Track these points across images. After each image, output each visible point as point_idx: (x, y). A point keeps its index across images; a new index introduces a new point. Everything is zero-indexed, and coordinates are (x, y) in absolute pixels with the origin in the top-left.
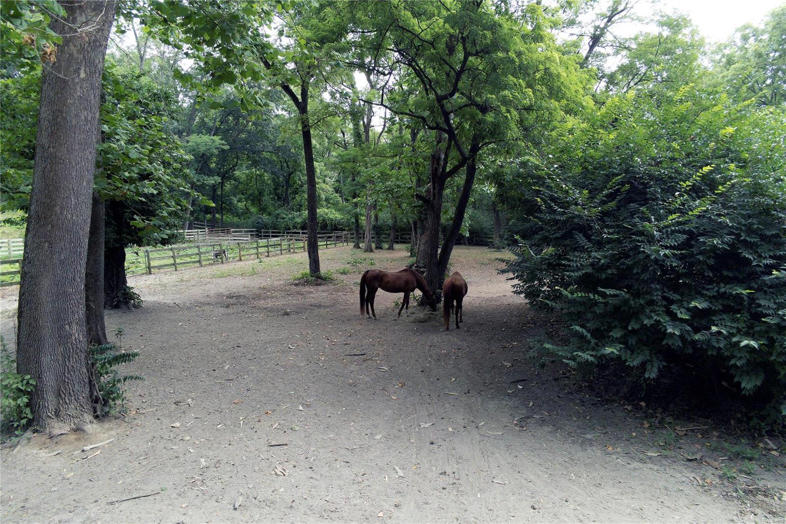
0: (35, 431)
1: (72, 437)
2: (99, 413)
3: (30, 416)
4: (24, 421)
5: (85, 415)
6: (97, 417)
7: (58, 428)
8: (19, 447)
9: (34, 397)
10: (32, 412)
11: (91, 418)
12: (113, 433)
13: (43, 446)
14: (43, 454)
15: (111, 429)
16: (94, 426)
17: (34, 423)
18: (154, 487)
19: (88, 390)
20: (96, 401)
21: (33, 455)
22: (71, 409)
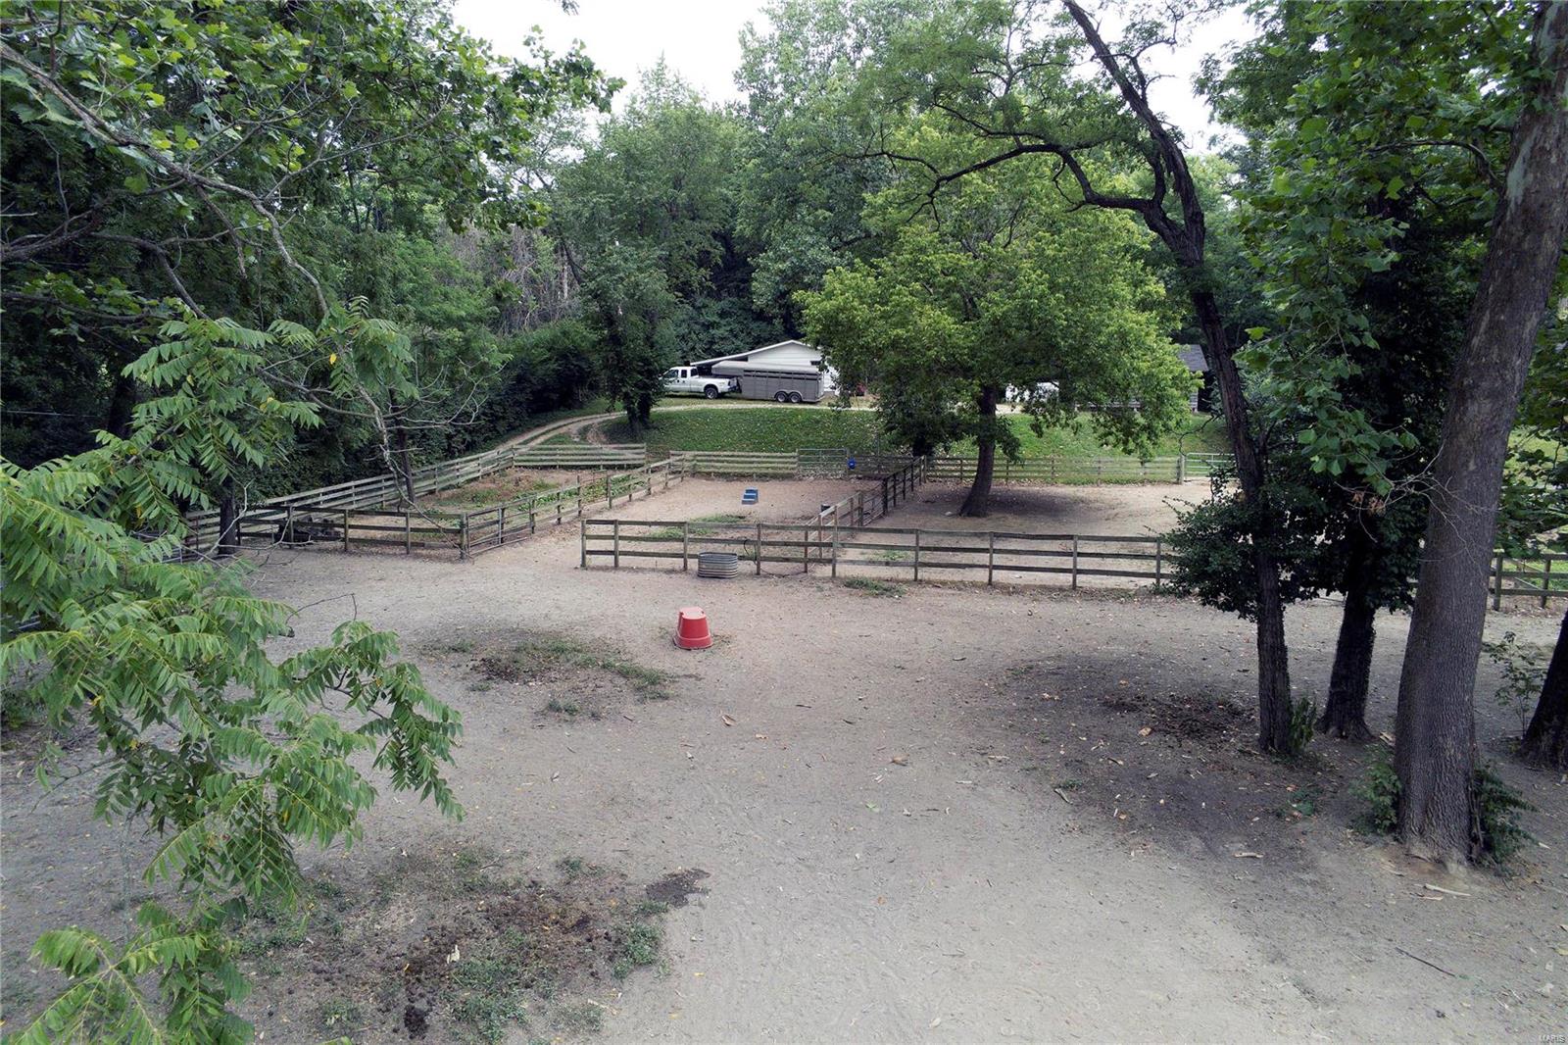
0: (1396, 839)
1: (1428, 867)
2: (1473, 856)
3: (1395, 821)
4: (1387, 823)
5: (1454, 850)
6: (1470, 859)
7: (1419, 849)
8: (1373, 847)
9: (1399, 801)
10: (1397, 815)
11: (1462, 857)
12: (1477, 889)
13: (1394, 859)
14: (1389, 867)
15: (1479, 883)
16: (1461, 868)
17: (1396, 829)
18: (1456, 967)
19: (1465, 822)
20: (1475, 839)
21: (1379, 863)
22: (1437, 834)
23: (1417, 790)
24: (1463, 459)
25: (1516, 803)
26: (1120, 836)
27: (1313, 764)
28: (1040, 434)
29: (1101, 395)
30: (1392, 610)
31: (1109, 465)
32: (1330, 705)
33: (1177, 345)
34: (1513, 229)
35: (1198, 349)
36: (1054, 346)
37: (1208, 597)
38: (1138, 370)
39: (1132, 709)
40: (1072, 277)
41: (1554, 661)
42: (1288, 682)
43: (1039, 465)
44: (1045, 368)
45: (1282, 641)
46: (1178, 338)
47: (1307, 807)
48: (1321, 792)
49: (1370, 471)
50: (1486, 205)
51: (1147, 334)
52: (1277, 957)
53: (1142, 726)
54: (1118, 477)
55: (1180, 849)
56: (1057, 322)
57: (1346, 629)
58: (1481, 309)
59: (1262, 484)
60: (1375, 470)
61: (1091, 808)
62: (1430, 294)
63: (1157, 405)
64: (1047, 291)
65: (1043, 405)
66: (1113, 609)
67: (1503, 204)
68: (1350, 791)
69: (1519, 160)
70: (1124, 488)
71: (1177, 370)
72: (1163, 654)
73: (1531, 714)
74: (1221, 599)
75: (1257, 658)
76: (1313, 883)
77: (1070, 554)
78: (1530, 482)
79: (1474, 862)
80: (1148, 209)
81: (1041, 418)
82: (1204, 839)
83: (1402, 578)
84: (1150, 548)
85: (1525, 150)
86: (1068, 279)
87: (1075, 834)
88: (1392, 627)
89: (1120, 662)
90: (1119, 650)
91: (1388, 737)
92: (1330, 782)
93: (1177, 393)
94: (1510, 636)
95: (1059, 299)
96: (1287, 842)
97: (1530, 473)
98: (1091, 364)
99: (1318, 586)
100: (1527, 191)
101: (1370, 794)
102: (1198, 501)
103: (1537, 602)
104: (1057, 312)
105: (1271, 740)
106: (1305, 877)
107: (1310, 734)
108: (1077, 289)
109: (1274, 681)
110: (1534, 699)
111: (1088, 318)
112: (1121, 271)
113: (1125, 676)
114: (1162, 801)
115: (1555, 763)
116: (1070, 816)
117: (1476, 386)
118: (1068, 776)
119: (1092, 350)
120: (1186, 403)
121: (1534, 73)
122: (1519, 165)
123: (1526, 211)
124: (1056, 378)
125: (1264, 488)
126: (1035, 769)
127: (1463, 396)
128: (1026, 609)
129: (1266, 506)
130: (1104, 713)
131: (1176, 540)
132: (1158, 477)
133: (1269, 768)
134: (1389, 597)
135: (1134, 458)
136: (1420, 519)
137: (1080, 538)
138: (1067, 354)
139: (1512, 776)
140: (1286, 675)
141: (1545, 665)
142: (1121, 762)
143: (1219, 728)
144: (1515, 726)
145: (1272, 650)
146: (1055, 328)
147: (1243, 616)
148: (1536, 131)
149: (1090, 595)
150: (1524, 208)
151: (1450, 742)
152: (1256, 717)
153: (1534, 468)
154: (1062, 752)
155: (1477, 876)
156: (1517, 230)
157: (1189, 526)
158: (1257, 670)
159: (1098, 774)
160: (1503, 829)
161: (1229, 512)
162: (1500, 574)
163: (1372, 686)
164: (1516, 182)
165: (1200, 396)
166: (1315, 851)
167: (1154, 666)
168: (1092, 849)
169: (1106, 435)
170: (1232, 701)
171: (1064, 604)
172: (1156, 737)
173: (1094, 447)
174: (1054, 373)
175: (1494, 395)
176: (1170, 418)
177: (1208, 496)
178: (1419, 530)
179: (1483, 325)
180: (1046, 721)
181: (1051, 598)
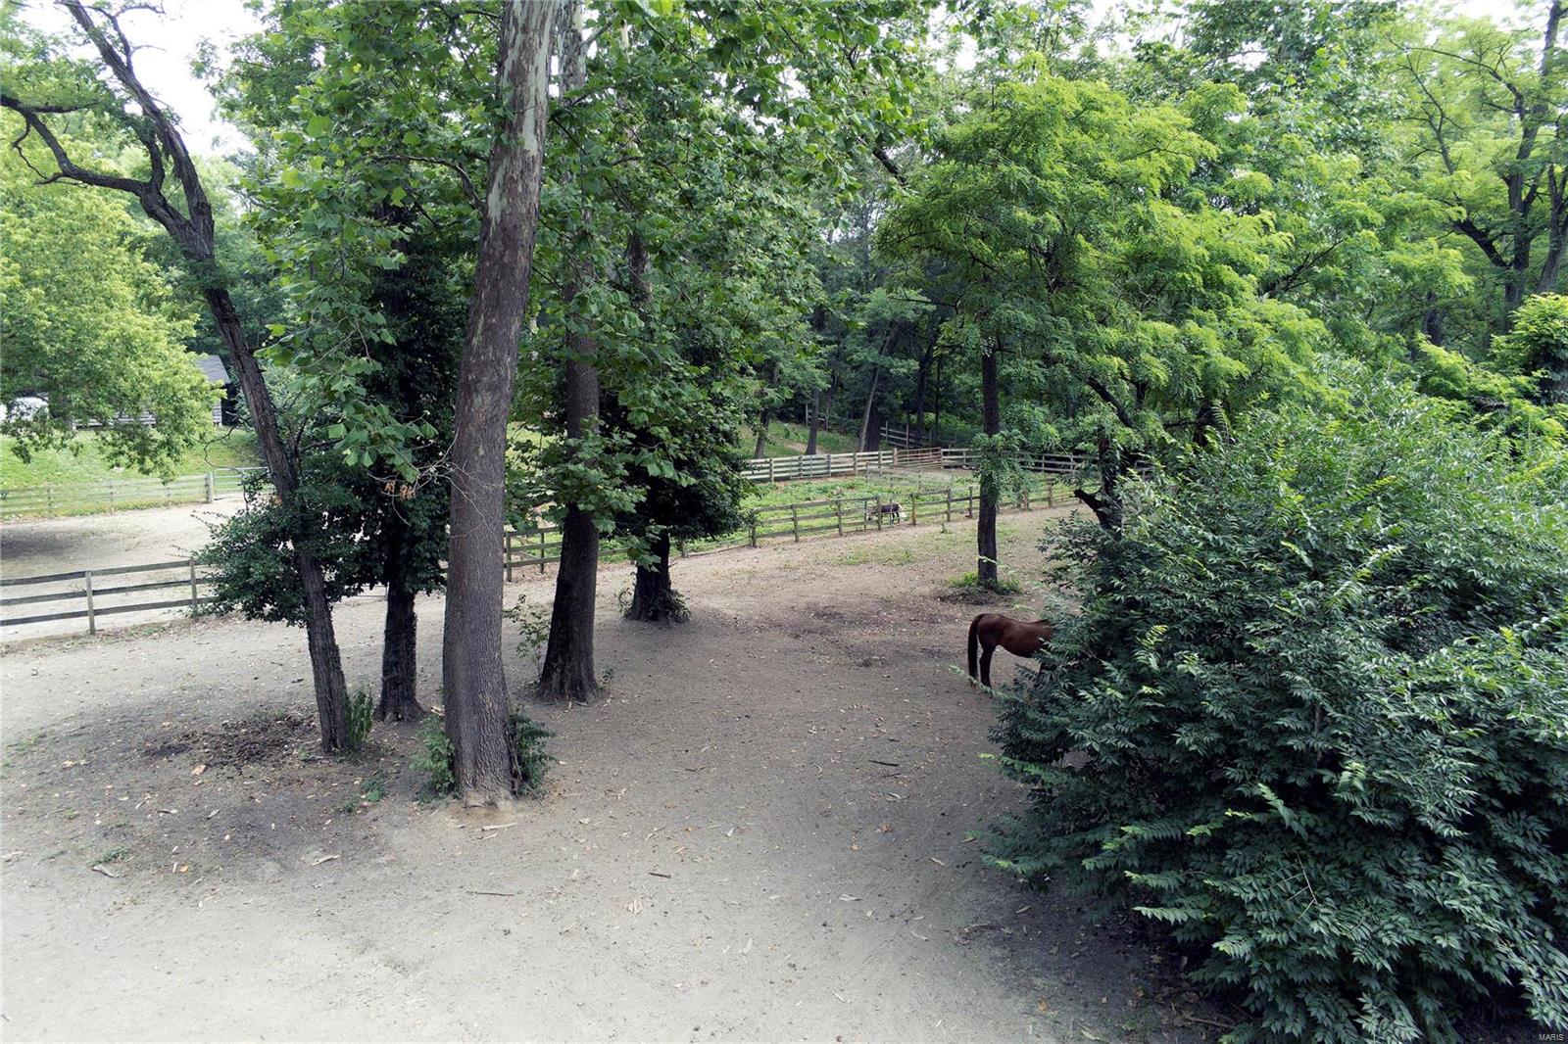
0: (455, 797)
1: (483, 811)
2: (516, 789)
3: (452, 781)
4: (446, 784)
5: (501, 790)
6: (514, 793)
7: (475, 799)
8: (437, 810)
9: (453, 763)
10: (453, 775)
11: (508, 793)
12: (521, 815)
13: (456, 814)
14: (452, 824)
15: (522, 810)
16: (508, 803)
17: (453, 788)
18: (513, 888)
19: (506, 762)
20: (515, 775)
21: (444, 822)
22: (487, 781)
23: (467, 747)
24: (474, 445)
25: (541, 734)
26: (183, 891)
27: (376, 751)
28: (27, 459)
29: (105, 408)
30: (429, 592)
31: (124, 490)
32: (384, 693)
33: (193, 353)
34: (495, 244)
35: (216, 360)
36: (37, 352)
37: (253, 612)
38: (149, 380)
39: (180, 750)
40: (53, 269)
41: (554, 613)
42: (343, 680)
43: (29, 497)
44: (27, 376)
45: (333, 640)
46: (194, 346)
47: (373, 795)
48: (386, 776)
49: (398, 461)
50: (473, 222)
51: (156, 340)
52: (366, 946)
53: (194, 765)
54: (136, 502)
55: (253, 879)
56: (36, 322)
57: (390, 616)
58: (477, 313)
59: (297, 487)
60: (402, 459)
61: (144, 873)
62: (434, 304)
63: (175, 417)
64: (19, 284)
65: (28, 424)
66: (145, 647)
67: (485, 221)
68: (411, 766)
69: (495, 186)
70: (145, 513)
71: (195, 380)
72: (209, 683)
73: (543, 660)
74: (268, 608)
75: (310, 666)
76: (390, 863)
77: (83, 594)
78: (524, 467)
79: (517, 794)
80: (146, 193)
81: (26, 440)
82: (279, 861)
83: (434, 561)
84: (183, 573)
85: (499, 176)
86: (48, 271)
87: (126, 909)
88: (430, 610)
89: (160, 703)
90: (158, 690)
91: (438, 709)
92: (393, 764)
93: (197, 404)
94: (522, 598)
95: (36, 295)
96: (360, 833)
97: (523, 460)
98: (88, 373)
99: (362, 581)
100: (503, 211)
101: (429, 763)
102: (232, 513)
103: (537, 569)
104: (36, 310)
105: (333, 740)
106: (382, 860)
107: (370, 725)
108: (61, 284)
109: (329, 682)
110: (545, 645)
111: (80, 318)
112: (118, 267)
113: (169, 716)
114: (227, 837)
115: (563, 694)
116: (118, 891)
117: (478, 381)
118: (109, 846)
119: (88, 355)
120: (209, 415)
121: (499, 112)
122: (495, 189)
123: (504, 230)
124: (43, 389)
125: (299, 491)
126: (62, 853)
127: (470, 389)
128: (28, 669)
129: (303, 509)
130: (147, 764)
131: (211, 557)
132: (184, 498)
133: (332, 768)
134: (425, 581)
135: (155, 478)
136: (444, 507)
137: (94, 573)
138: (54, 360)
139: (535, 714)
140: (341, 674)
141: (549, 618)
142: (174, 811)
143: (278, 744)
144: (532, 673)
145: (325, 653)
146: (35, 328)
147: (292, 622)
148: (506, 161)
149: (114, 636)
150: (502, 226)
151: (488, 696)
152: (316, 723)
153: (526, 455)
154: (98, 822)
155: (520, 805)
156: (499, 245)
157: (222, 539)
158: (312, 676)
159: (147, 832)
160: (534, 759)
161: (266, 519)
162: (510, 550)
163: (419, 667)
164: (495, 202)
165: (223, 410)
166: (387, 832)
167: (201, 697)
168: (150, 919)
169: (115, 455)
170: (290, 713)
171: (81, 654)
172: (213, 773)
173: (102, 470)
174: (38, 384)
175: (494, 388)
176: (191, 431)
177: (243, 506)
178: (444, 516)
179: (480, 326)
180: (71, 793)
181: (64, 650)
